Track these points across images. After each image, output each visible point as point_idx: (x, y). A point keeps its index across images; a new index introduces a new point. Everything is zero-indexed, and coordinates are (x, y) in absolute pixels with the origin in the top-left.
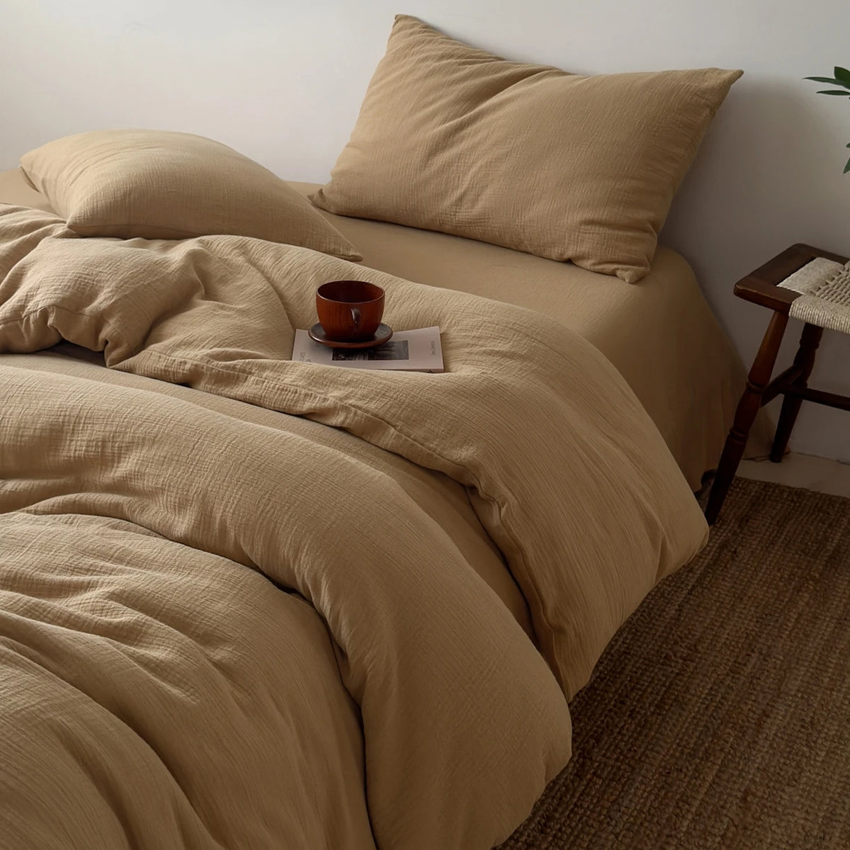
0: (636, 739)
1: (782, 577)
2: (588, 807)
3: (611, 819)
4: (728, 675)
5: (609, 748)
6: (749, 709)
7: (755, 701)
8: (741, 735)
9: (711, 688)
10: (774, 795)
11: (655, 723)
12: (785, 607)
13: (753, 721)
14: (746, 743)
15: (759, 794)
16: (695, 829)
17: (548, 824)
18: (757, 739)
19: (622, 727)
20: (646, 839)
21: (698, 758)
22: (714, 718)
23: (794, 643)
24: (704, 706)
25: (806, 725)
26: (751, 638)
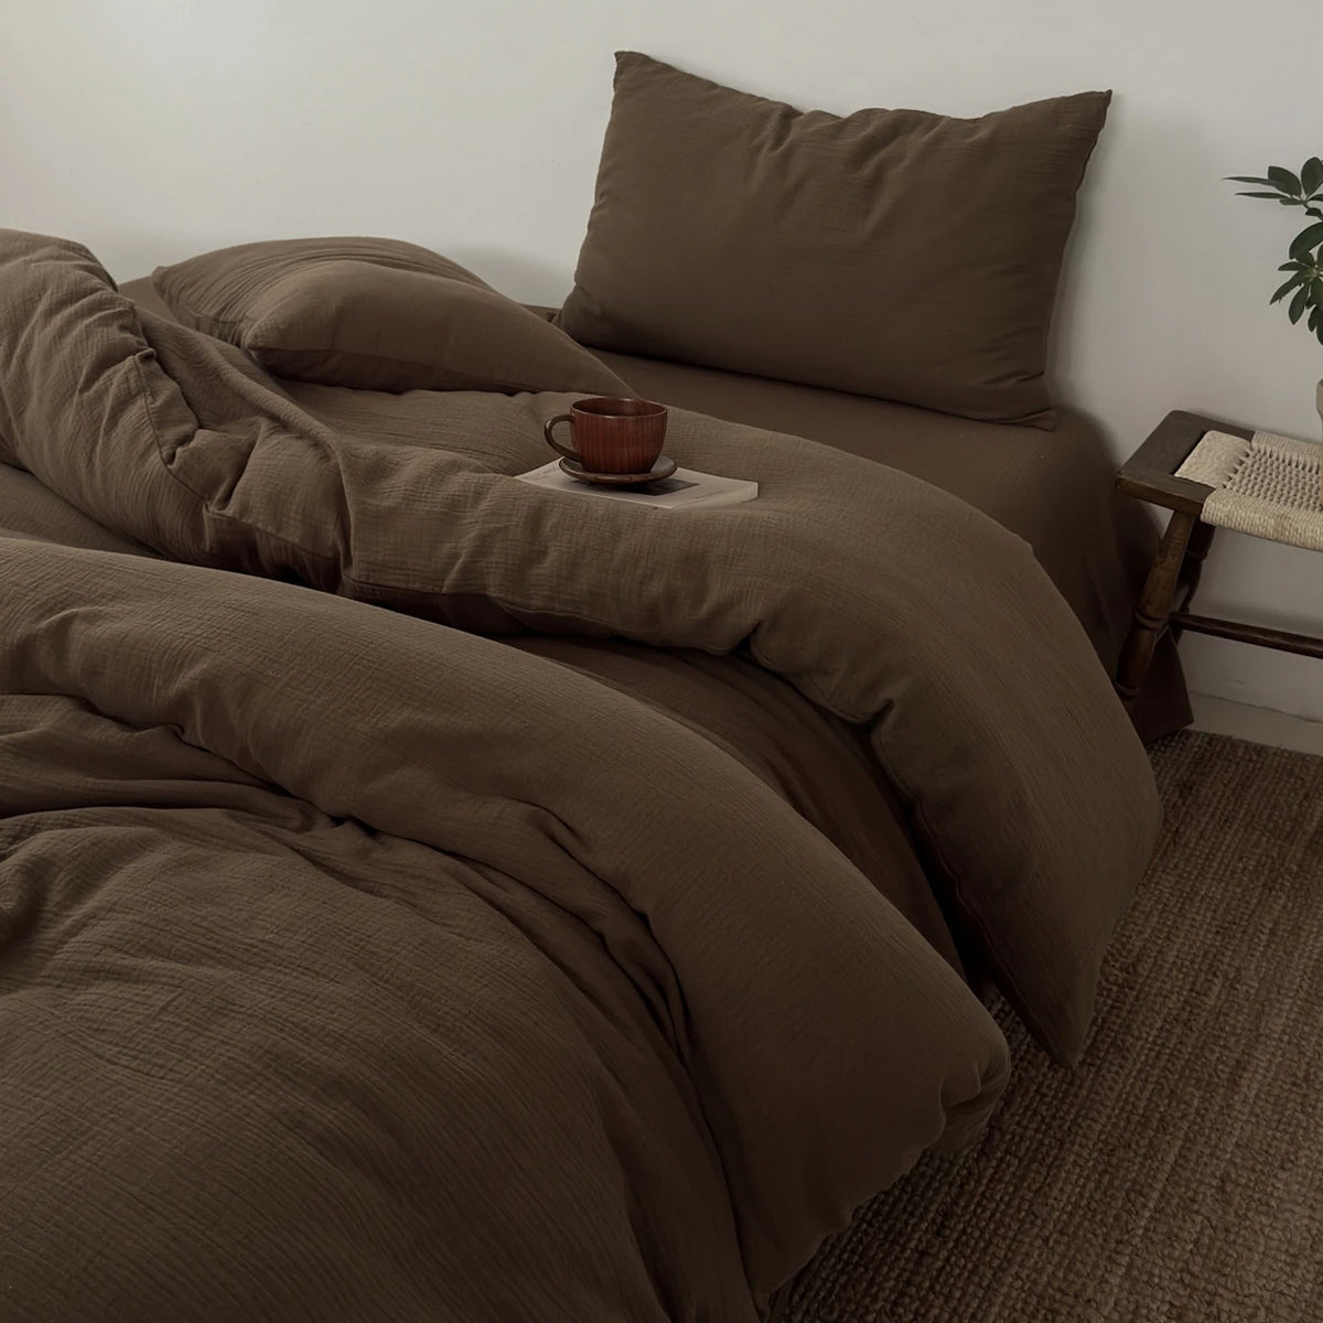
0: (1062, 1101)
1: (1245, 868)
2: (1001, 1199)
3: (1036, 1217)
4: (1183, 1009)
5: (1024, 1113)
6: (1218, 1059)
7: (1224, 1047)
8: (1208, 1095)
9: (1162, 1028)
10: (1263, 1182)
11: (1087, 1078)
12: (1253, 912)
13: (1223, 1076)
14: (1217, 1108)
15: (1244, 1181)
16: (1155, 1231)
17: (946, 1223)
18: (1231, 1102)
19: (1041, 1084)
20: (1087, 1245)
21: (1152, 1129)
22: (1170, 1071)
23: (1272, 964)
24: (1153, 1054)
25: (1299, 1082)
26: (1211, 956)
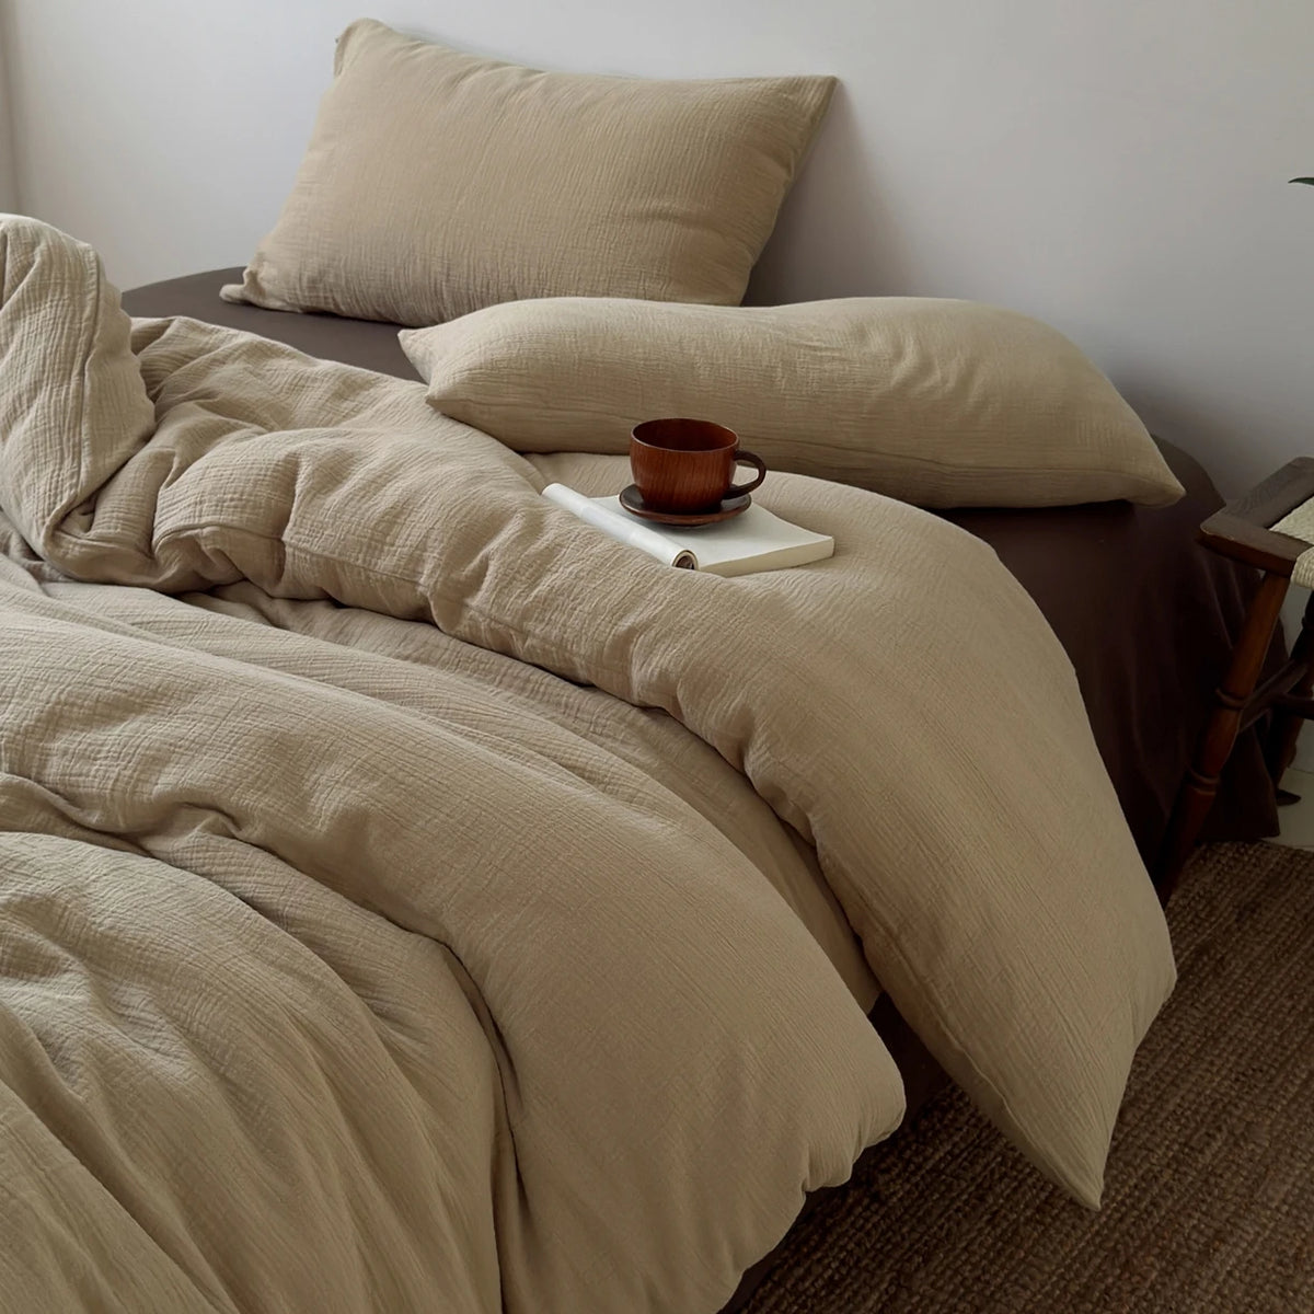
0: (992, 1262)
1: (1293, 1007)
4: (1168, 1165)
5: (943, 1272)
6: (1194, 1227)
7: (1206, 1213)
8: (1171, 1268)
9: (1136, 1186)
11: (1029, 1238)
12: (1288, 1059)
13: (1195, 1247)
14: (1177, 1284)
18: (1197, 1278)
19: (973, 1240)
21: (1091, 1302)
22: (1132, 1237)
23: (1293, 1121)
24: (1117, 1216)
25: (1286, 1260)
26: (1220, 1106)
